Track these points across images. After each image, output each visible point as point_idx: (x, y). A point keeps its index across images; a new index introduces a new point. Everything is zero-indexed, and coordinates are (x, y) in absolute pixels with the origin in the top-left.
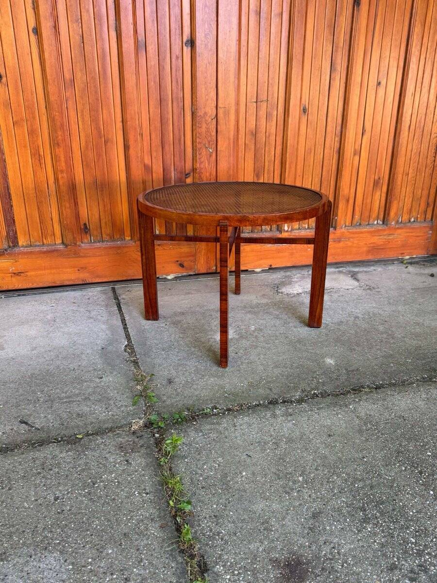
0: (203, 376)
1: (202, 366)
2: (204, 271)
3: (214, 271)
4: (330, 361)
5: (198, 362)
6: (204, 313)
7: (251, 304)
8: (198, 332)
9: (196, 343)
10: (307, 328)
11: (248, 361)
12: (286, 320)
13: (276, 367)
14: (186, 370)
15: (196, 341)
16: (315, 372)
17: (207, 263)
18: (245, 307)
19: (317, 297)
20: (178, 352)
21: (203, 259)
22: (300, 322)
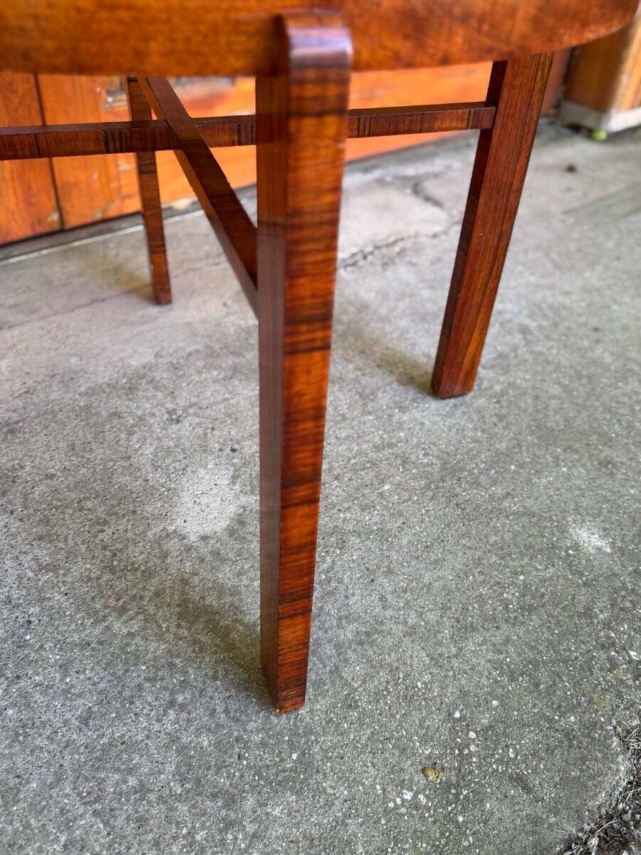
0: (231, 801)
1: (198, 732)
2: (26, 231)
3: (56, 227)
4: (590, 539)
5: (171, 704)
6: (87, 407)
7: (223, 334)
8: (101, 512)
9: (120, 585)
10: (434, 405)
11: (353, 626)
12: (356, 380)
13: (464, 630)
14: (142, 790)
15: (113, 570)
16: (588, 613)
17: (29, 203)
18: (211, 354)
19: (473, 311)
20: (64, 668)
21: (11, 192)
22: (401, 382)
